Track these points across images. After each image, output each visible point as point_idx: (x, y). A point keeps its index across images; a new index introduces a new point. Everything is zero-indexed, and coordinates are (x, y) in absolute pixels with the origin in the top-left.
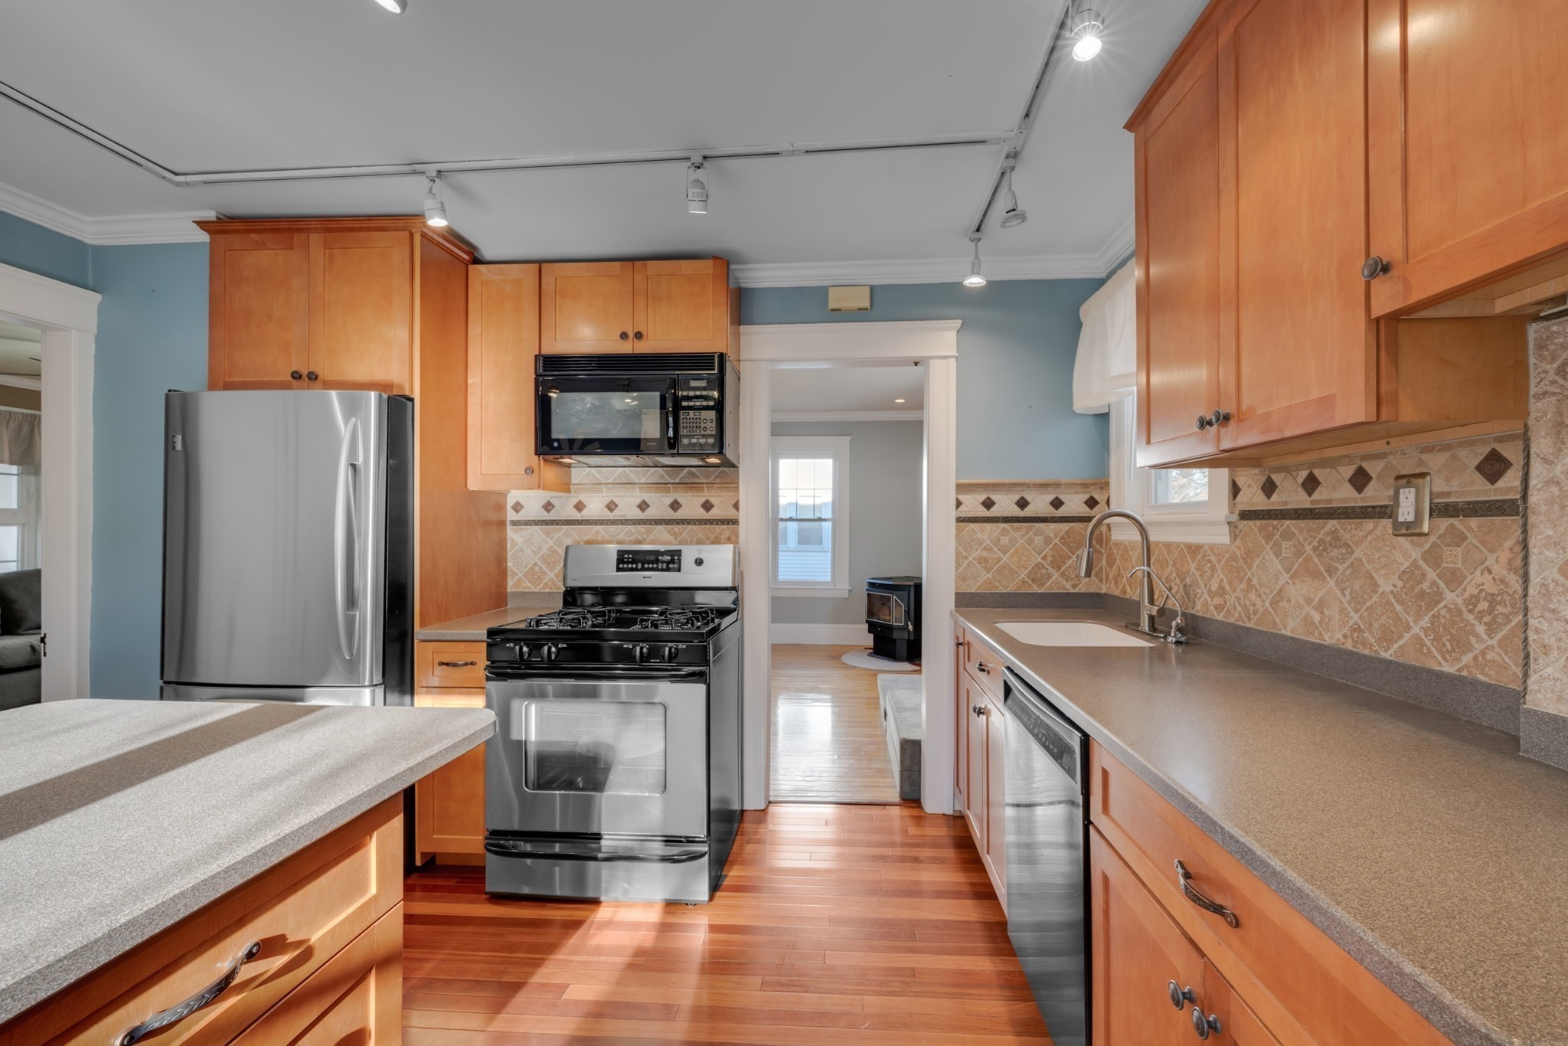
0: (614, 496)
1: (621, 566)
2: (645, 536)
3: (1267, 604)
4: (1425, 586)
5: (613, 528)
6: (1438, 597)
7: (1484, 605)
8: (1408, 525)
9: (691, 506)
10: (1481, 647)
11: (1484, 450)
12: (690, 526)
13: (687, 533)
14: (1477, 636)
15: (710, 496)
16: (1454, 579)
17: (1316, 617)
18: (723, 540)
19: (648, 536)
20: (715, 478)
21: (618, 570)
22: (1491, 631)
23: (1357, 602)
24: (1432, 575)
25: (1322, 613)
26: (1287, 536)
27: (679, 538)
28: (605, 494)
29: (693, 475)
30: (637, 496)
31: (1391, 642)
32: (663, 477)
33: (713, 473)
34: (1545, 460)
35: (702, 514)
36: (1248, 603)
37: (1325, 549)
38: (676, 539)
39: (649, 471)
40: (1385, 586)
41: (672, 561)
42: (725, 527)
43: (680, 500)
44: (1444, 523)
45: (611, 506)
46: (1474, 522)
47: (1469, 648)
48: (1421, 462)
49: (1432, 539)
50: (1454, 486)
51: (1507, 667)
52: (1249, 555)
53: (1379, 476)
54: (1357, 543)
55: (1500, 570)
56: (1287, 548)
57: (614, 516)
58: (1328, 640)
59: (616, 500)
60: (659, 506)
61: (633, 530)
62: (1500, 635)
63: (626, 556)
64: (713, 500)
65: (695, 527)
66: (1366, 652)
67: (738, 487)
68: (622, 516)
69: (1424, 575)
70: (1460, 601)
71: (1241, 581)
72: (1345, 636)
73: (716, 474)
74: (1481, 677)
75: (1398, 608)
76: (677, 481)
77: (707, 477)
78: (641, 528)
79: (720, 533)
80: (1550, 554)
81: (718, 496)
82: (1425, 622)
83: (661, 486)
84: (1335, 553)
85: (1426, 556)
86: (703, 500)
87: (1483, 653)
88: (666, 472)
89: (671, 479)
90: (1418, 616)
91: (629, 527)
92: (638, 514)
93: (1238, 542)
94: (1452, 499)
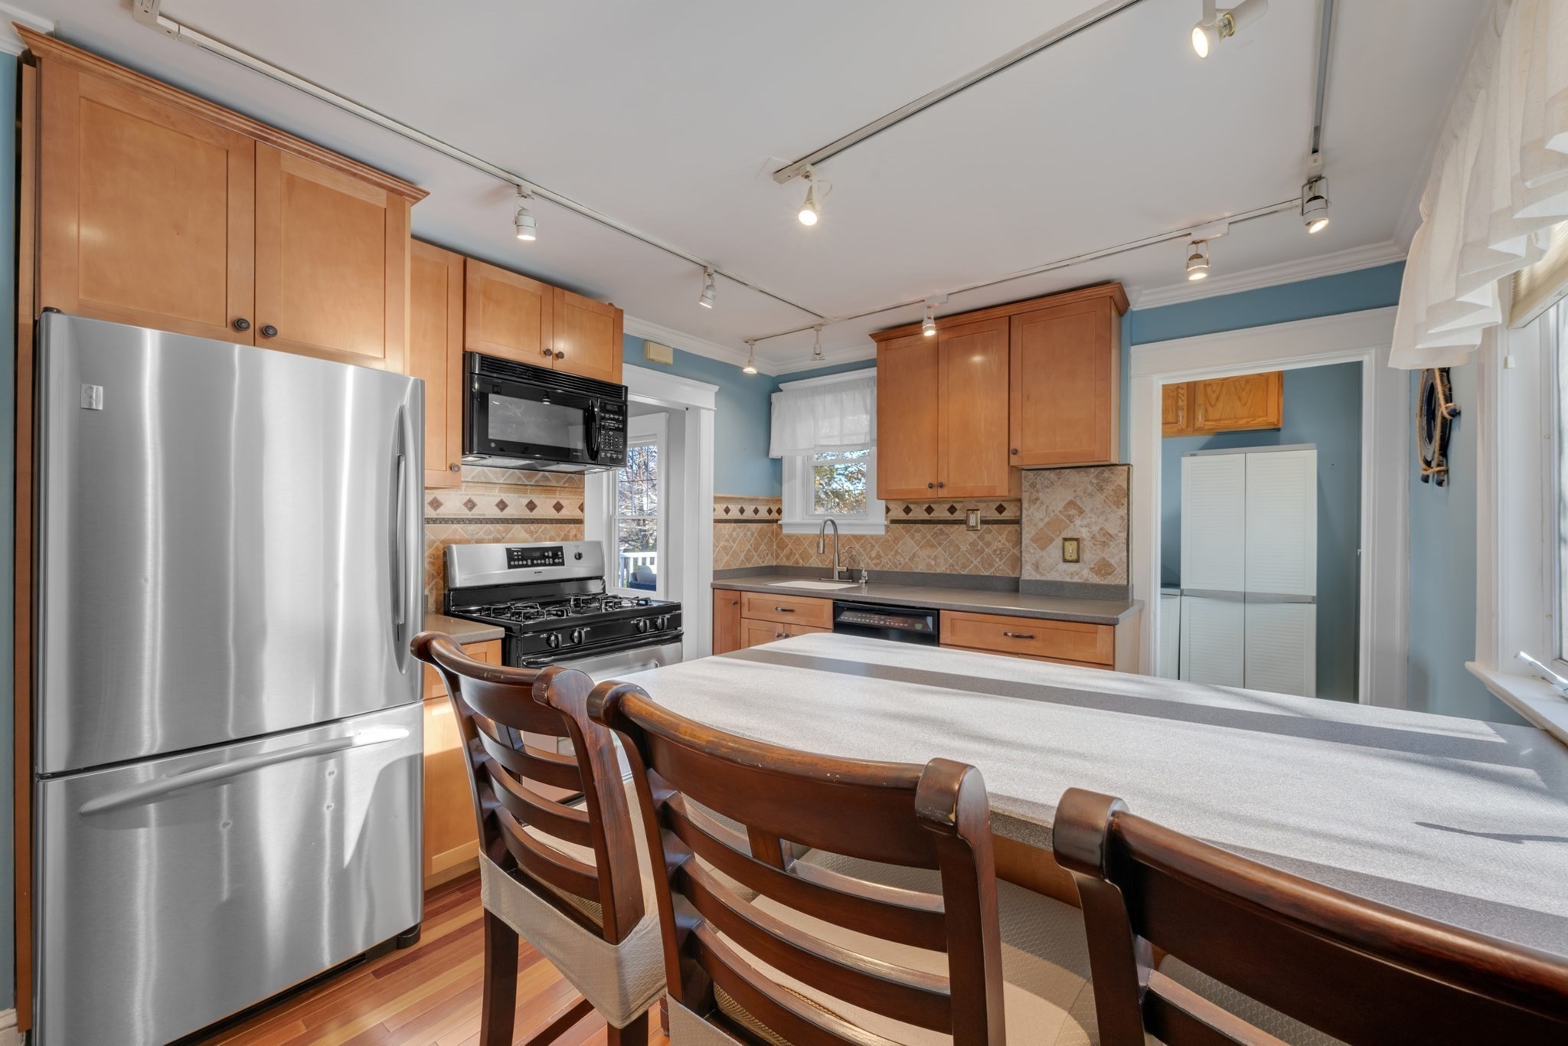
0: (474, 495)
1: (512, 563)
2: (504, 535)
3: (907, 560)
4: (979, 547)
5: (472, 527)
6: (984, 550)
7: (998, 552)
8: (973, 527)
9: (545, 508)
10: (997, 565)
11: (998, 504)
12: (544, 525)
13: (541, 532)
14: (996, 562)
15: (561, 498)
16: (988, 544)
17: (933, 563)
18: (571, 537)
19: (506, 535)
20: (564, 483)
21: (510, 567)
22: (1001, 559)
23: (952, 556)
24: (981, 543)
25: (936, 561)
26: (917, 531)
27: (535, 536)
28: (463, 492)
29: (547, 479)
30: (496, 496)
31: (965, 568)
32: (520, 479)
33: (563, 478)
34: (1027, 510)
35: (553, 514)
36: (896, 561)
37: (937, 536)
38: (532, 536)
39: (507, 471)
40: (963, 548)
41: (555, 556)
42: (572, 526)
43: (536, 501)
44: (985, 526)
45: (471, 505)
46: (995, 526)
47: (994, 566)
48: (976, 506)
49: (981, 531)
50: (988, 514)
51: (1005, 570)
52: (896, 540)
53: (960, 509)
54: (952, 533)
55: (1003, 541)
56: (918, 536)
57: (472, 515)
58: (939, 571)
59: (475, 499)
60: (516, 506)
61: (492, 528)
62: (1003, 561)
63: (515, 553)
64: (563, 502)
65: (548, 526)
66: (956, 573)
67: (583, 492)
68: (479, 515)
69: (978, 544)
70: (990, 552)
71: (891, 551)
72: (946, 569)
73: (566, 479)
74: (997, 575)
75: (969, 556)
76: (533, 483)
77: (558, 481)
78: (500, 527)
79: (568, 531)
80: (1027, 535)
81: (568, 499)
82: (979, 559)
83: (519, 487)
84: (942, 537)
85: (979, 537)
86: (554, 502)
87: (998, 567)
88: (522, 473)
89: (528, 481)
90: (976, 558)
91: (488, 525)
92: (496, 513)
93: (889, 533)
94: (988, 519)
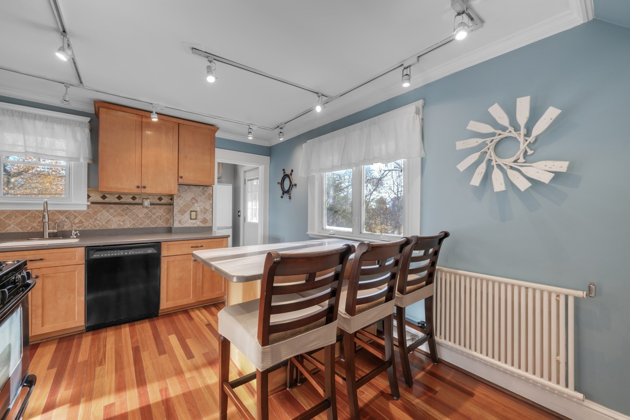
3: (104, 223)
4: (149, 215)
6: (152, 217)
7: (159, 217)
8: (146, 206)
10: (158, 223)
11: (159, 197)
14: (158, 221)
16: (154, 214)
17: (122, 223)
22: (160, 220)
23: (134, 219)
24: (150, 214)
25: (124, 223)
26: (111, 208)
31: (142, 225)
34: (176, 200)
36: (95, 224)
37: (125, 210)
40: (140, 216)
44: (153, 206)
46: (158, 206)
47: (157, 223)
48: (148, 197)
49: (150, 208)
50: (154, 201)
51: (163, 224)
52: (95, 213)
53: (139, 198)
54: (134, 209)
55: (162, 212)
56: (111, 211)
58: (125, 227)
62: (162, 221)
66: (136, 227)
69: (149, 214)
70: (155, 217)
71: (92, 219)
72: (131, 226)
74: (159, 226)
75: (143, 219)
80: (176, 210)
82: (149, 220)
84: (128, 211)
85: (149, 211)
87: (159, 223)
90: (148, 220)
93: (90, 210)
94: (154, 203)
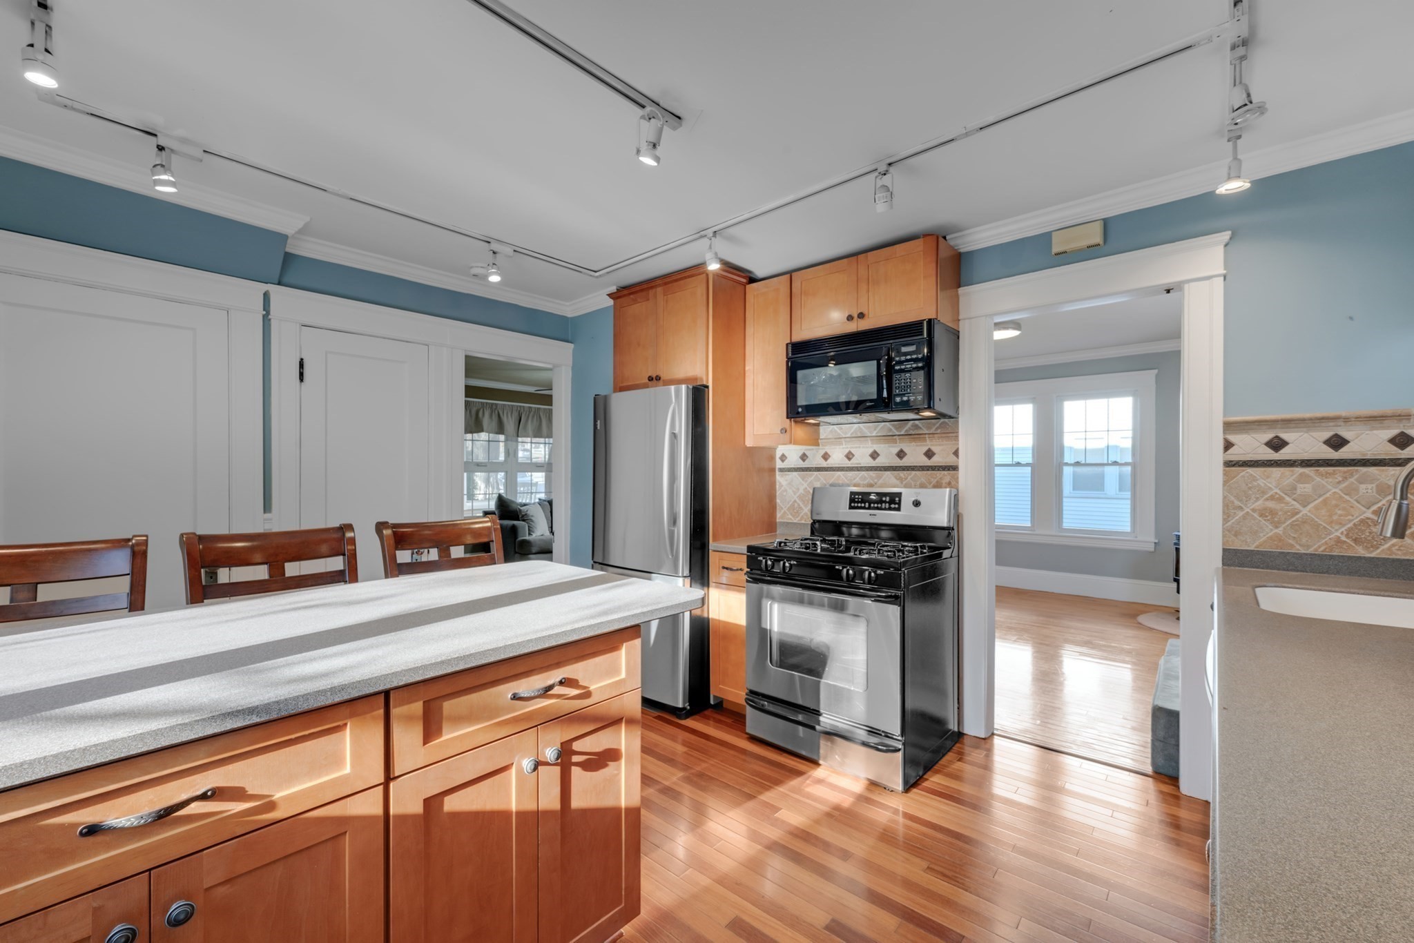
0: (851, 448)
1: (853, 505)
2: (876, 480)
5: (850, 474)
9: (915, 455)
12: (914, 472)
13: (911, 479)
15: (931, 445)
18: (944, 485)
19: (878, 480)
20: (937, 429)
21: (851, 508)
27: (904, 483)
28: (844, 446)
29: (917, 427)
30: (870, 447)
32: (890, 430)
33: (934, 424)
35: (925, 461)
38: (902, 483)
39: (878, 425)
41: (893, 501)
42: (946, 472)
43: (906, 450)
45: (849, 456)
57: (851, 464)
59: (853, 451)
60: (888, 455)
61: (866, 475)
63: (857, 497)
64: (934, 449)
65: (918, 473)
67: (957, 437)
68: (858, 464)
73: (938, 425)
76: (902, 433)
77: (929, 428)
78: (872, 473)
79: (941, 478)
81: (940, 445)
83: (889, 438)
86: (925, 449)
88: (893, 425)
89: (898, 431)
91: (863, 472)
92: (870, 462)
